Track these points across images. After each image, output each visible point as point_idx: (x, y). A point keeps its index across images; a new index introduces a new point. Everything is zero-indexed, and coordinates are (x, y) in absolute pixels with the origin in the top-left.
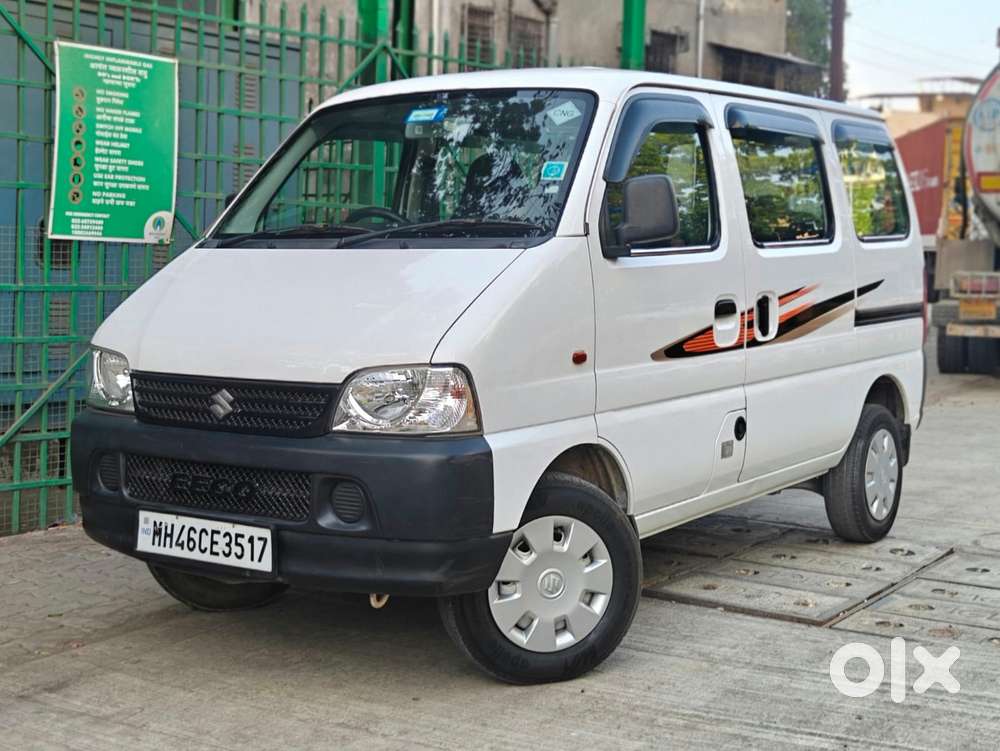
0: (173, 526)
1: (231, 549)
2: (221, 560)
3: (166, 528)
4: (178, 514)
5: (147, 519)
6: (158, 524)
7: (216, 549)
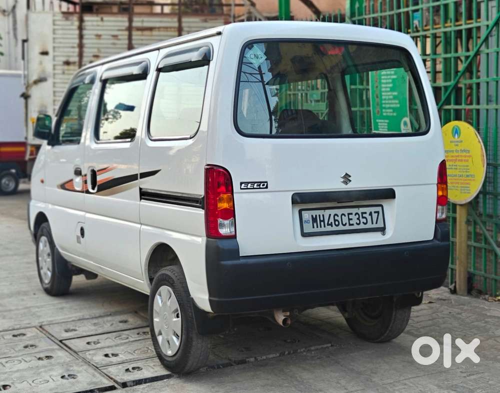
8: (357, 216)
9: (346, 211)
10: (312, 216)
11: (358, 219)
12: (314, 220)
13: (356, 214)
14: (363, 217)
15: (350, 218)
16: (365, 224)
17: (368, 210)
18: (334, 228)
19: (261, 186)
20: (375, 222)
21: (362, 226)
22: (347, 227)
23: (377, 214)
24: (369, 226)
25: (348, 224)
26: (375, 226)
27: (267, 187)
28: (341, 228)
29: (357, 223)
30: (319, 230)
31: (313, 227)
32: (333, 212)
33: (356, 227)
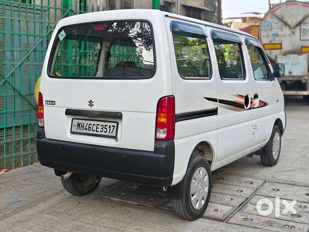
8: (102, 126)
9: (96, 123)
10: (78, 123)
11: (102, 129)
12: (79, 125)
13: (102, 125)
14: (105, 128)
15: (98, 127)
16: (105, 132)
17: (109, 124)
18: (88, 132)
19: (53, 104)
20: (111, 132)
21: (103, 133)
22: (95, 133)
23: (113, 127)
24: (107, 134)
25: (95, 131)
26: (110, 134)
27: (55, 104)
28: (91, 132)
29: (101, 131)
30: (80, 131)
31: (77, 129)
32: (89, 122)
33: (99, 133)
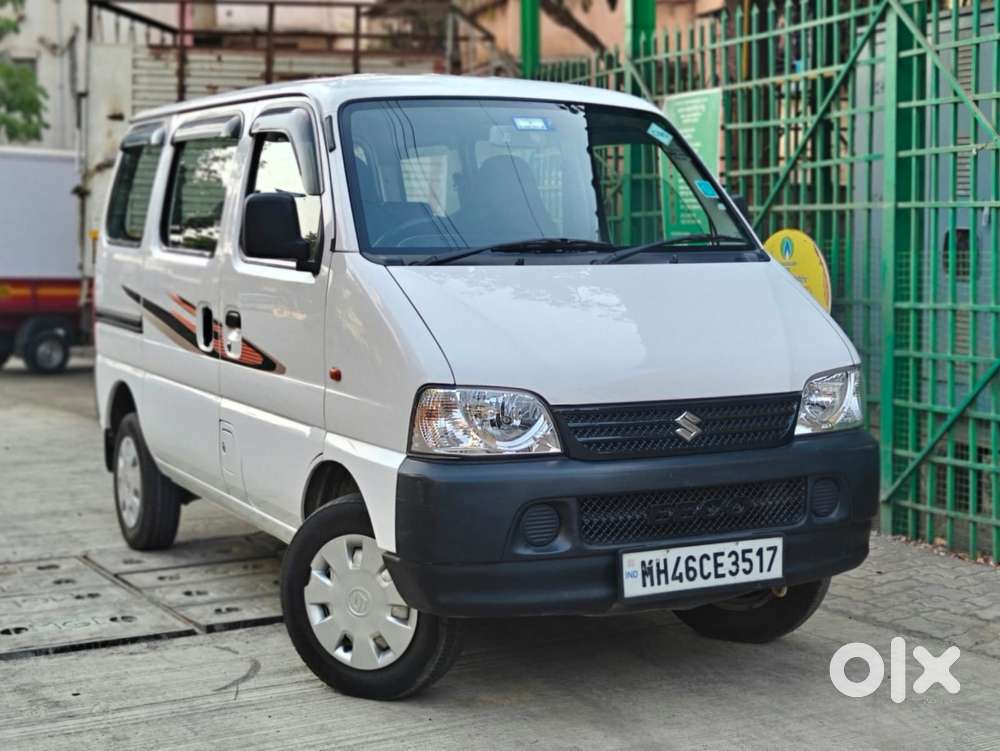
0: (665, 561)
1: (738, 566)
2: (729, 580)
3: (658, 565)
4: (668, 547)
5: (632, 562)
6: (647, 563)
7: (721, 571)
